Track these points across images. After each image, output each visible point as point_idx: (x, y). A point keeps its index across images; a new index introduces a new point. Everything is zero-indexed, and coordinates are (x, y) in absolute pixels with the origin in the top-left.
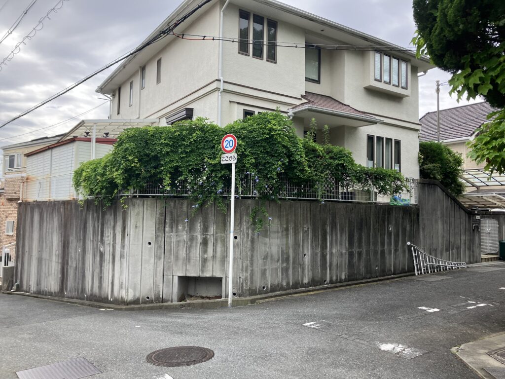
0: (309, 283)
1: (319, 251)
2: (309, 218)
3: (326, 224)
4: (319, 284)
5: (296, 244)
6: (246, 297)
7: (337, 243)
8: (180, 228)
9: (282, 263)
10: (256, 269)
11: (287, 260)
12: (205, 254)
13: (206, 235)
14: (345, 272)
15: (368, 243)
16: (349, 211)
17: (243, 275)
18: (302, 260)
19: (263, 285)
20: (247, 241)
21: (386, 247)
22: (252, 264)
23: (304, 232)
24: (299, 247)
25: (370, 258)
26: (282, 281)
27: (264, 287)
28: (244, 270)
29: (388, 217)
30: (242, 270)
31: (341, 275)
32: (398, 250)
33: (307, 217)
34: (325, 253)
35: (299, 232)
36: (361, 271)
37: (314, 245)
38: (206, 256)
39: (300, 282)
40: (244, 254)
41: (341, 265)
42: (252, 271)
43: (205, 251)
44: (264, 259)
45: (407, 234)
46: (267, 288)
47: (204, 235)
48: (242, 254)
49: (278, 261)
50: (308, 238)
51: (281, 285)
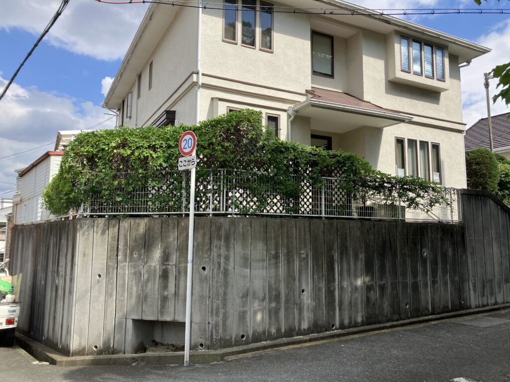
0: (309, 328)
1: (323, 285)
2: (308, 242)
3: (333, 249)
4: (324, 329)
5: (290, 276)
6: (216, 349)
7: (349, 275)
8: (135, 256)
9: (270, 302)
10: (231, 311)
11: (277, 298)
12: (165, 291)
13: (166, 265)
14: (362, 312)
15: (395, 273)
16: (365, 231)
17: (212, 320)
18: (300, 297)
19: (241, 334)
20: (218, 274)
21: (420, 278)
22: (225, 305)
23: (301, 260)
24: (294, 279)
25: (397, 294)
26: (270, 327)
27: (243, 336)
28: (214, 312)
29: (421, 238)
30: (212, 313)
31: (356, 316)
32: (437, 281)
33: (305, 240)
34: (332, 288)
35: (294, 260)
36: (385, 311)
37: (316, 277)
38: (166, 293)
39: (297, 328)
40: (215, 290)
41: (356, 303)
42: (225, 314)
43: (165, 287)
44: (243, 297)
45: (450, 260)
46: (248, 336)
47: (164, 265)
48: (211, 292)
49: (264, 298)
50: (307, 268)
51: (268, 332)
